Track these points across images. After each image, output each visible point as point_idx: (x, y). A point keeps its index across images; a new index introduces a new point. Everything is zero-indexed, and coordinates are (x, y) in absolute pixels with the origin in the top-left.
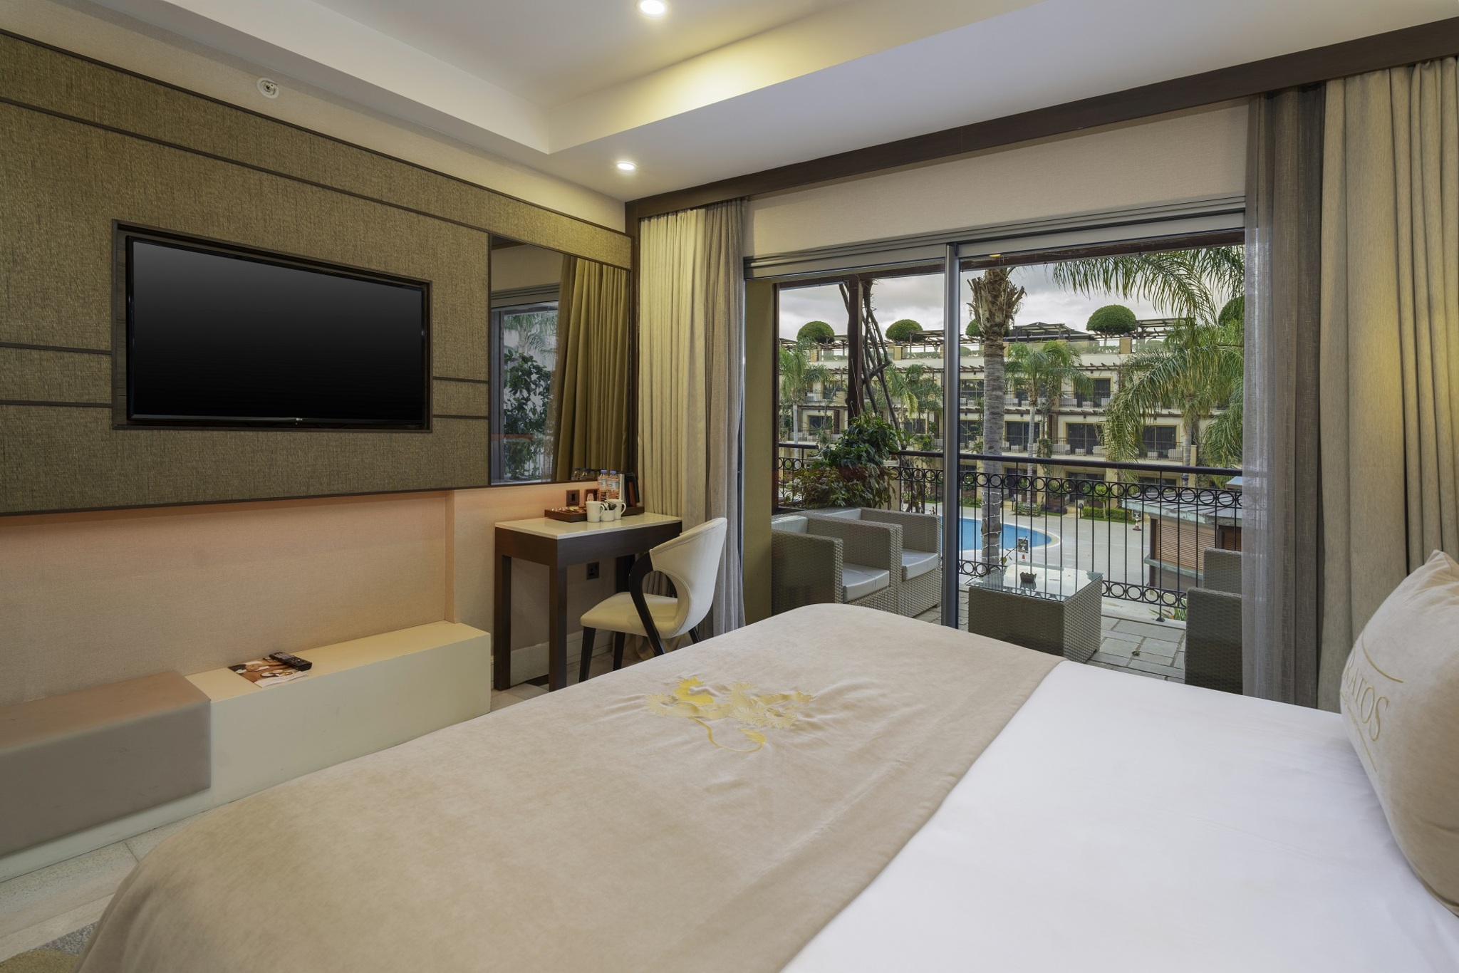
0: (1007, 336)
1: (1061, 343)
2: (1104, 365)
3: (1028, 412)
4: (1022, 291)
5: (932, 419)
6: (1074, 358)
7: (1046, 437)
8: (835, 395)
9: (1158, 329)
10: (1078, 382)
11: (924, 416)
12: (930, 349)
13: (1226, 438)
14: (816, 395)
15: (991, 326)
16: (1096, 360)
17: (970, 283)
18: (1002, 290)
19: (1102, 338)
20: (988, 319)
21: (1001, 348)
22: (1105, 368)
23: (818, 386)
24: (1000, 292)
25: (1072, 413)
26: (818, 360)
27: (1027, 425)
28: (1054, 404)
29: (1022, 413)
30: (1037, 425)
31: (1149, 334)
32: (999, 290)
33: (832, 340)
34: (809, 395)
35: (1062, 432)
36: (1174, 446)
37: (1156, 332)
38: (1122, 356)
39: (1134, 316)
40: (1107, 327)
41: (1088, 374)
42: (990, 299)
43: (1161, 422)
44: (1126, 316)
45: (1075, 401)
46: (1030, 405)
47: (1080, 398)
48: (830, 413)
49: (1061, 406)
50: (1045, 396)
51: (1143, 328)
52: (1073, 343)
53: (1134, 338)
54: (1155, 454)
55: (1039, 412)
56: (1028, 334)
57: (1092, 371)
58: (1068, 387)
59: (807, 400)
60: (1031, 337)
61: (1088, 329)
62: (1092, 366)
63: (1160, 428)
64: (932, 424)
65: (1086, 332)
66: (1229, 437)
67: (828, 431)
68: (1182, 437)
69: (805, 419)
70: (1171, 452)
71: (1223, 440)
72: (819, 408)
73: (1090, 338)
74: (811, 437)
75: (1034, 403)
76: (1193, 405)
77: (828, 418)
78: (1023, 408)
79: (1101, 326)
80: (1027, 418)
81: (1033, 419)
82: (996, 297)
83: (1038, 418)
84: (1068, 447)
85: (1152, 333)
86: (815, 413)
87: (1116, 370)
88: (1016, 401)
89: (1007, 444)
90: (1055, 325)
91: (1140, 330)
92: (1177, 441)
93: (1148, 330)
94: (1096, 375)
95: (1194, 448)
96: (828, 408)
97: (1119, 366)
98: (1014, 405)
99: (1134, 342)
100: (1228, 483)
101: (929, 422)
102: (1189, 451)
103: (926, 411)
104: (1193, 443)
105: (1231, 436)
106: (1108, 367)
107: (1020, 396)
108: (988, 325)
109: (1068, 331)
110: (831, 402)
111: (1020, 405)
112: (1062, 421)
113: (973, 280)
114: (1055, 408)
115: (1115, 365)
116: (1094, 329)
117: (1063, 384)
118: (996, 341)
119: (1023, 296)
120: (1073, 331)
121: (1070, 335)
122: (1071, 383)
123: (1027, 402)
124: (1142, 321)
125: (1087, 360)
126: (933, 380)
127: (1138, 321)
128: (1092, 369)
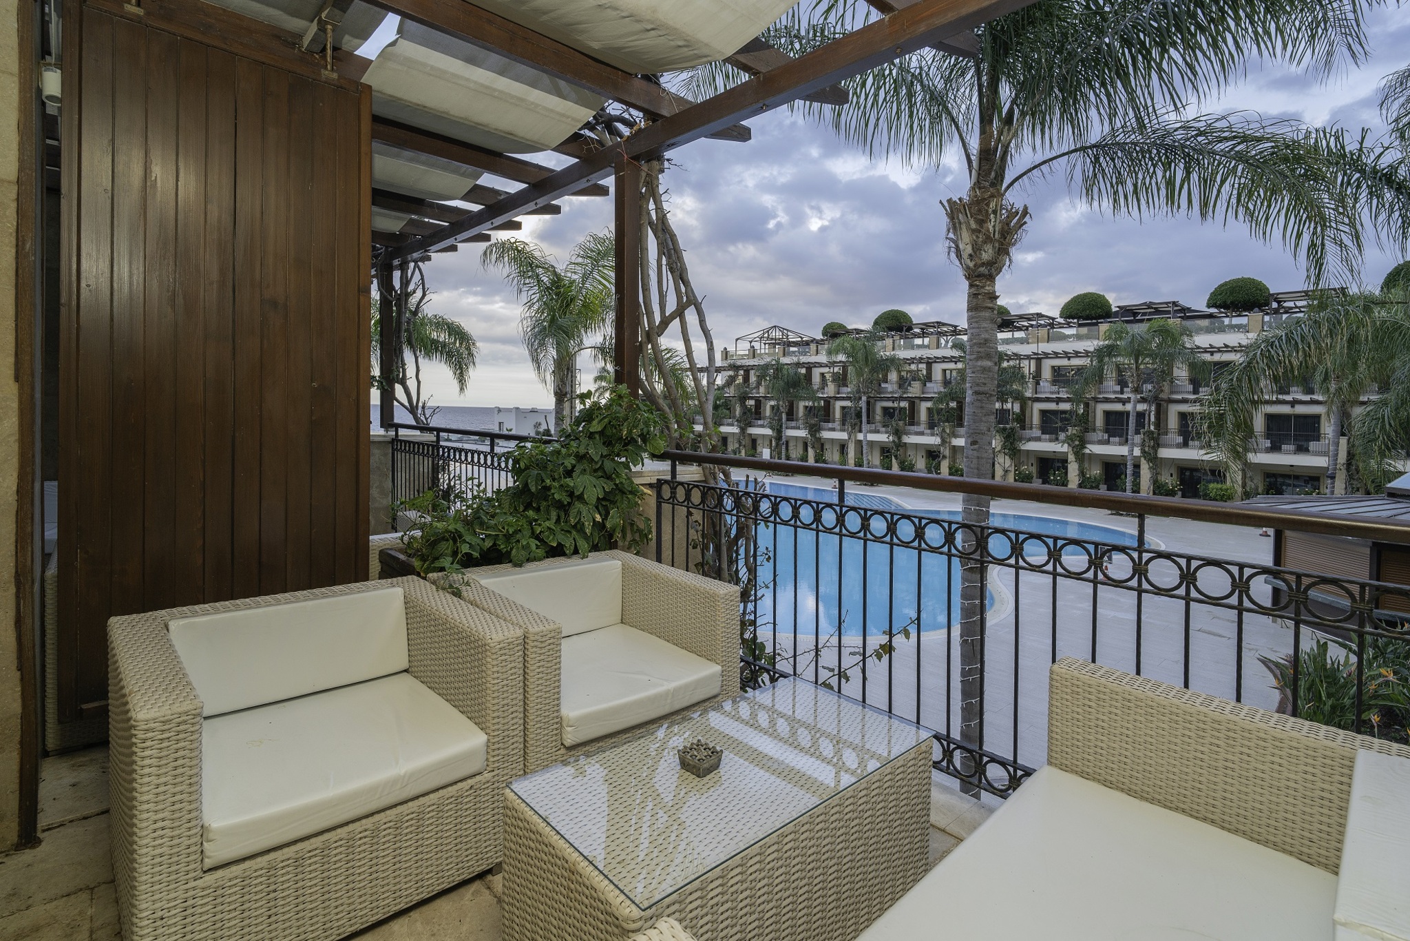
0: (1109, 317)
1: (1174, 322)
2: (1226, 346)
3: (1128, 400)
4: (1026, 212)
5: (1017, 408)
6: (1186, 339)
7: (1152, 428)
8: (910, 385)
9: (1299, 304)
10: (1193, 366)
11: (1009, 406)
12: (1018, 335)
13: (1383, 427)
14: (891, 386)
15: (975, 266)
16: (1218, 340)
17: (944, 206)
18: (990, 210)
19: (1227, 316)
20: (970, 255)
21: (990, 298)
22: (1227, 348)
23: (893, 376)
24: (987, 215)
25: (1184, 401)
26: (893, 349)
27: (1128, 413)
28: (1162, 391)
29: (1124, 402)
30: (1141, 415)
31: (1288, 311)
32: (987, 211)
33: (910, 328)
34: (883, 385)
35: (1173, 422)
36: (1317, 438)
37: (1296, 307)
38: (1251, 335)
39: (1268, 289)
40: (1232, 303)
41: (1207, 357)
42: (974, 225)
43: (1300, 410)
44: (1257, 289)
45: (1190, 388)
46: (1132, 392)
47: (1196, 384)
48: (904, 404)
49: (1172, 393)
50: (1152, 382)
51: (1279, 302)
52: (1188, 323)
53: (1267, 314)
54: (1292, 447)
55: (1143, 400)
56: (1135, 314)
57: (1212, 353)
58: (1181, 372)
59: (880, 390)
60: (1139, 317)
61: (1209, 306)
62: (1211, 346)
63: (1298, 417)
64: (1017, 414)
65: (1207, 310)
66: (1387, 426)
67: (901, 423)
68: (1328, 429)
69: (878, 411)
70: (1313, 445)
71: (1377, 431)
72: (893, 399)
73: (1211, 316)
74: (884, 429)
75: (1137, 390)
76: (1341, 389)
77: (902, 409)
78: (1125, 396)
79: (1225, 302)
80: (1129, 407)
81: (1135, 407)
82: (981, 222)
83: (1141, 407)
84: (1180, 439)
85: (1292, 308)
86: (890, 404)
87: (1241, 351)
88: (1118, 388)
89: (1106, 436)
90: (1167, 303)
91: (1275, 305)
92: (1322, 432)
93: (1286, 305)
94: (1217, 357)
95: (1343, 441)
96: (901, 399)
97: (1246, 347)
98: (1115, 392)
99: (1267, 318)
100: (1389, 485)
101: (1013, 413)
102: (1337, 444)
103: (1010, 400)
104: (1343, 434)
105: (1390, 424)
106: (1233, 348)
107: (1122, 383)
108: (971, 264)
109: (1184, 310)
110: (905, 393)
111: (1122, 392)
112: (1174, 411)
113: (949, 201)
114: (1162, 396)
115: (1241, 346)
116: (1215, 306)
117: (1175, 369)
118: (983, 287)
119: (1027, 219)
120: (1189, 310)
121: (1185, 313)
122: (1185, 367)
123: (1129, 389)
124: (1278, 294)
125: (1202, 340)
126: (1020, 367)
127: (1273, 295)
128: (1212, 350)
